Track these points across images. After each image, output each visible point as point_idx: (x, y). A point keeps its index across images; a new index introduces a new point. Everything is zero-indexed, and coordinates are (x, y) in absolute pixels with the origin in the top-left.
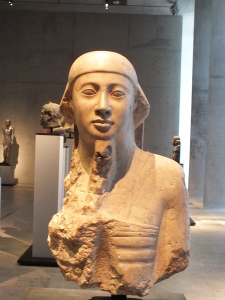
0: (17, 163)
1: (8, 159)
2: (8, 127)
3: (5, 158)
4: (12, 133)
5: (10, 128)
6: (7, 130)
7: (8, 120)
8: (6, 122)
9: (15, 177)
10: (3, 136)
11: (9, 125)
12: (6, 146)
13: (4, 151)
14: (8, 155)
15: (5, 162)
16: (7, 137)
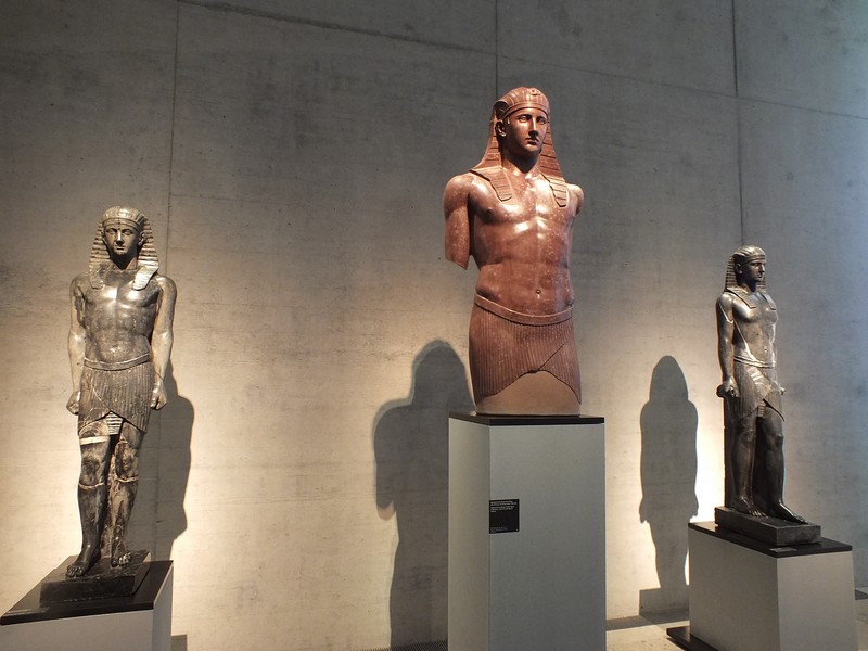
0: (180, 525)
1: (122, 521)
2: (122, 262)
3: (96, 521)
4: (161, 320)
5: (141, 278)
6: (111, 293)
7: (124, 213)
8: (107, 231)
9: (176, 630)
10: (78, 338)
11: (137, 250)
12: (107, 429)
13: (88, 466)
14: (119, 498)
15: (91, 559)
16: (115, 351)
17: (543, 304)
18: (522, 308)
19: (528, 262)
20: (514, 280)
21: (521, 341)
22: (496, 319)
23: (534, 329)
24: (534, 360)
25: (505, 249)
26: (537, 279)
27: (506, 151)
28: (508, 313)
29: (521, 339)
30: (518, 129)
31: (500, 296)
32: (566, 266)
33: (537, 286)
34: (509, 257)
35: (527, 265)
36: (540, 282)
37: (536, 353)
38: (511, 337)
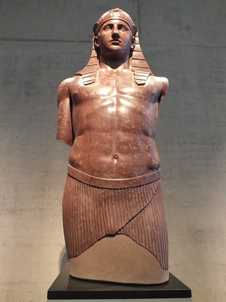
17: (121, 168)
18: (100, 172)
19: (105, 131)
20: (92, 148)
21: (100, 204)
22: (78, 184)
23: (112, 192)
24: (113, 223)
25: (85, 122)
26: (114, 146)
27: (101, 57)
28: (86, 178)
29: (101, 202)
30: (104, 36)
31: (81, 163)
32: (146, 134)
33: (114, 152)
34: (89, 128)
35: (104, 134)
36: (118, 149)
37: (115, 217)
38: (90, 200)
